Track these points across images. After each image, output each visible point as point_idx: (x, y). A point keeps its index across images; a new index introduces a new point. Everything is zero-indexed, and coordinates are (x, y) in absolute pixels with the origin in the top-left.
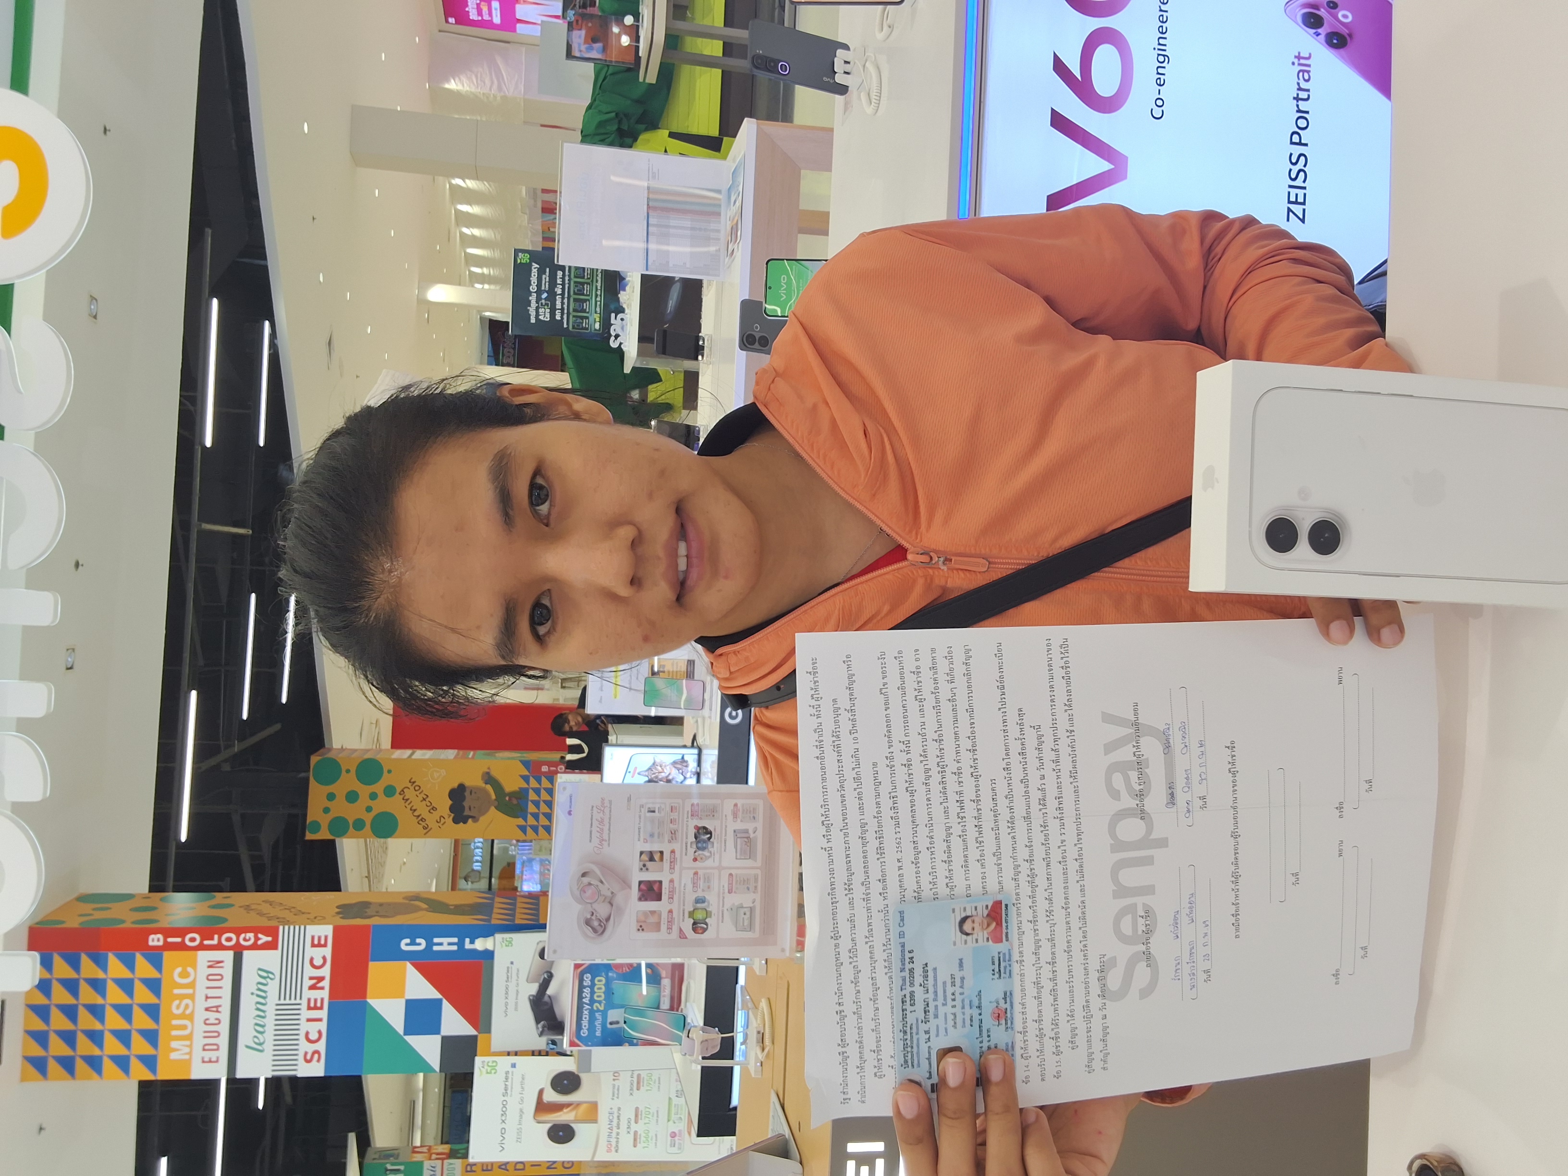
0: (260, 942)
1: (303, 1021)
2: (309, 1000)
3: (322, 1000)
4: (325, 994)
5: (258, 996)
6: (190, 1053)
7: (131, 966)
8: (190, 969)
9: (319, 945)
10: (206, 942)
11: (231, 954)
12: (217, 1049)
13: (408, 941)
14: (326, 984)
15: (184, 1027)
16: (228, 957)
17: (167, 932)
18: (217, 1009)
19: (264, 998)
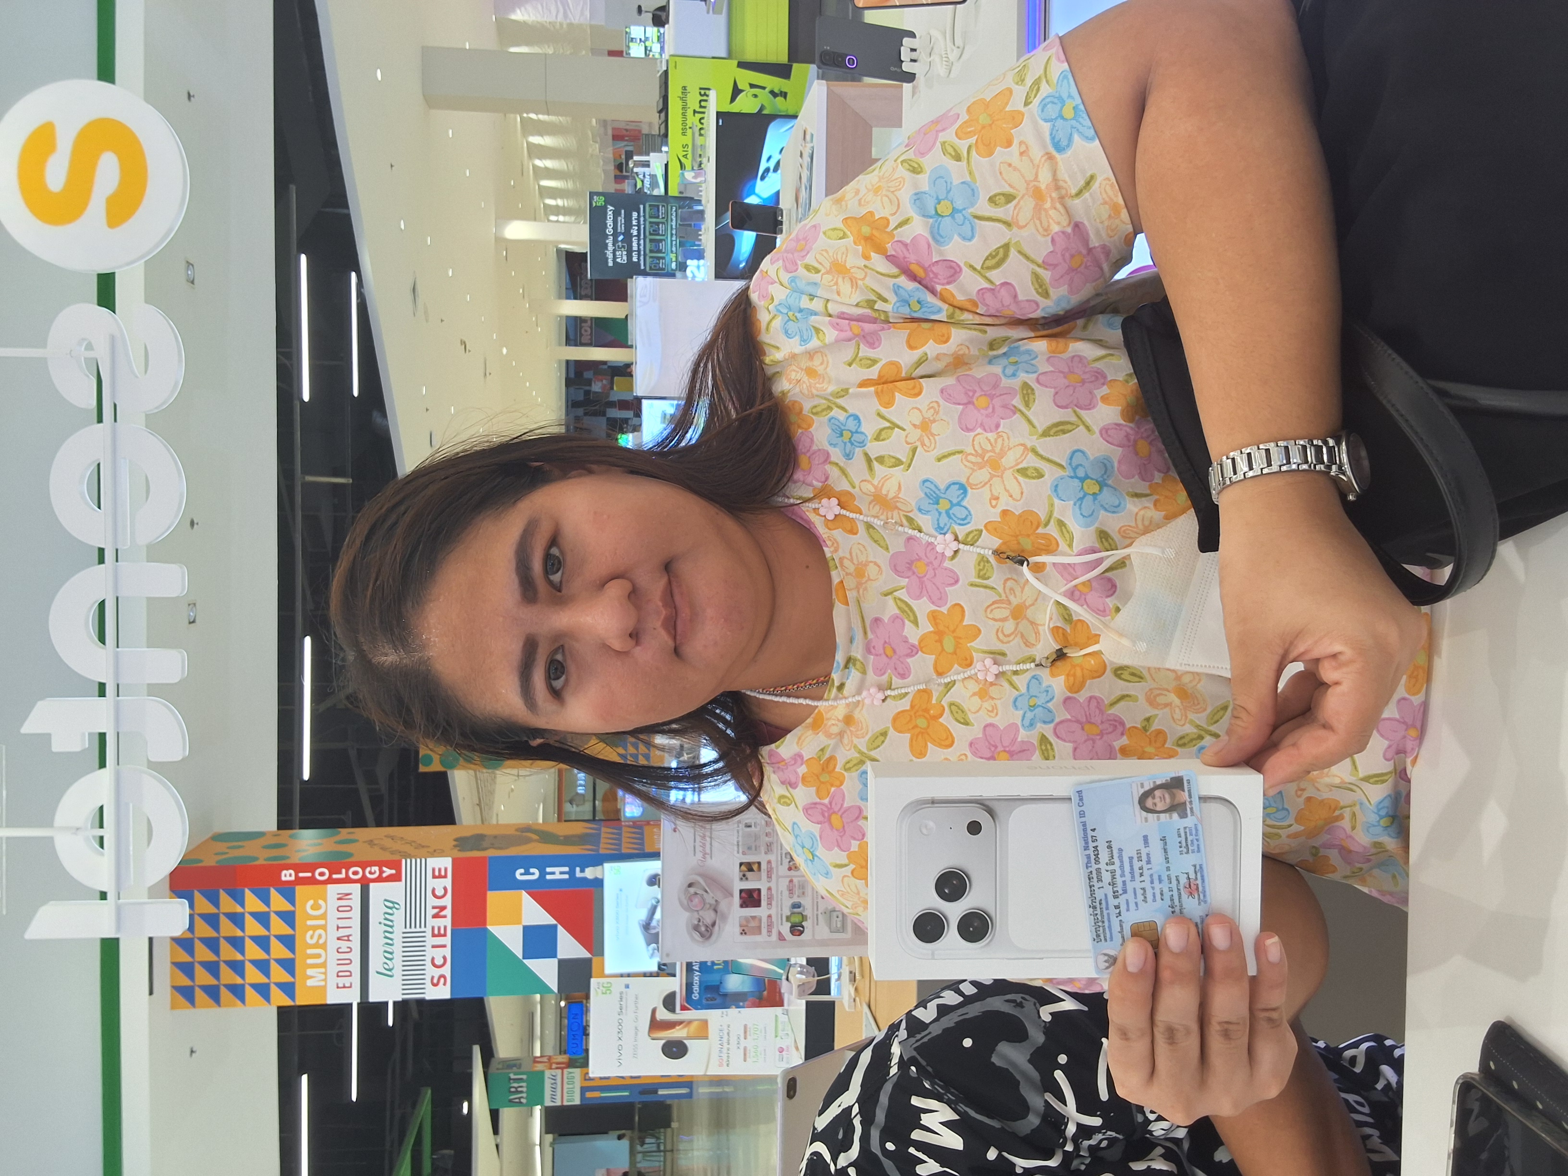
0: (384, 875)
1: (428, 948)
2: (433, 928)
3: (445, 928)
4: (447, 922)
5: (385, 925)
6: (325, 980)
7: (267, 902)
8: (321, 902)
9: (440, 877)
10: (335, 876)
11: (359, 885)
12: (351, 976)
13: (522, 871)
14: (448, 912)
15: (318, 956)
16: (355, 889)
17: (298, 868)
18: (348, 938)
19: (391, 927)
